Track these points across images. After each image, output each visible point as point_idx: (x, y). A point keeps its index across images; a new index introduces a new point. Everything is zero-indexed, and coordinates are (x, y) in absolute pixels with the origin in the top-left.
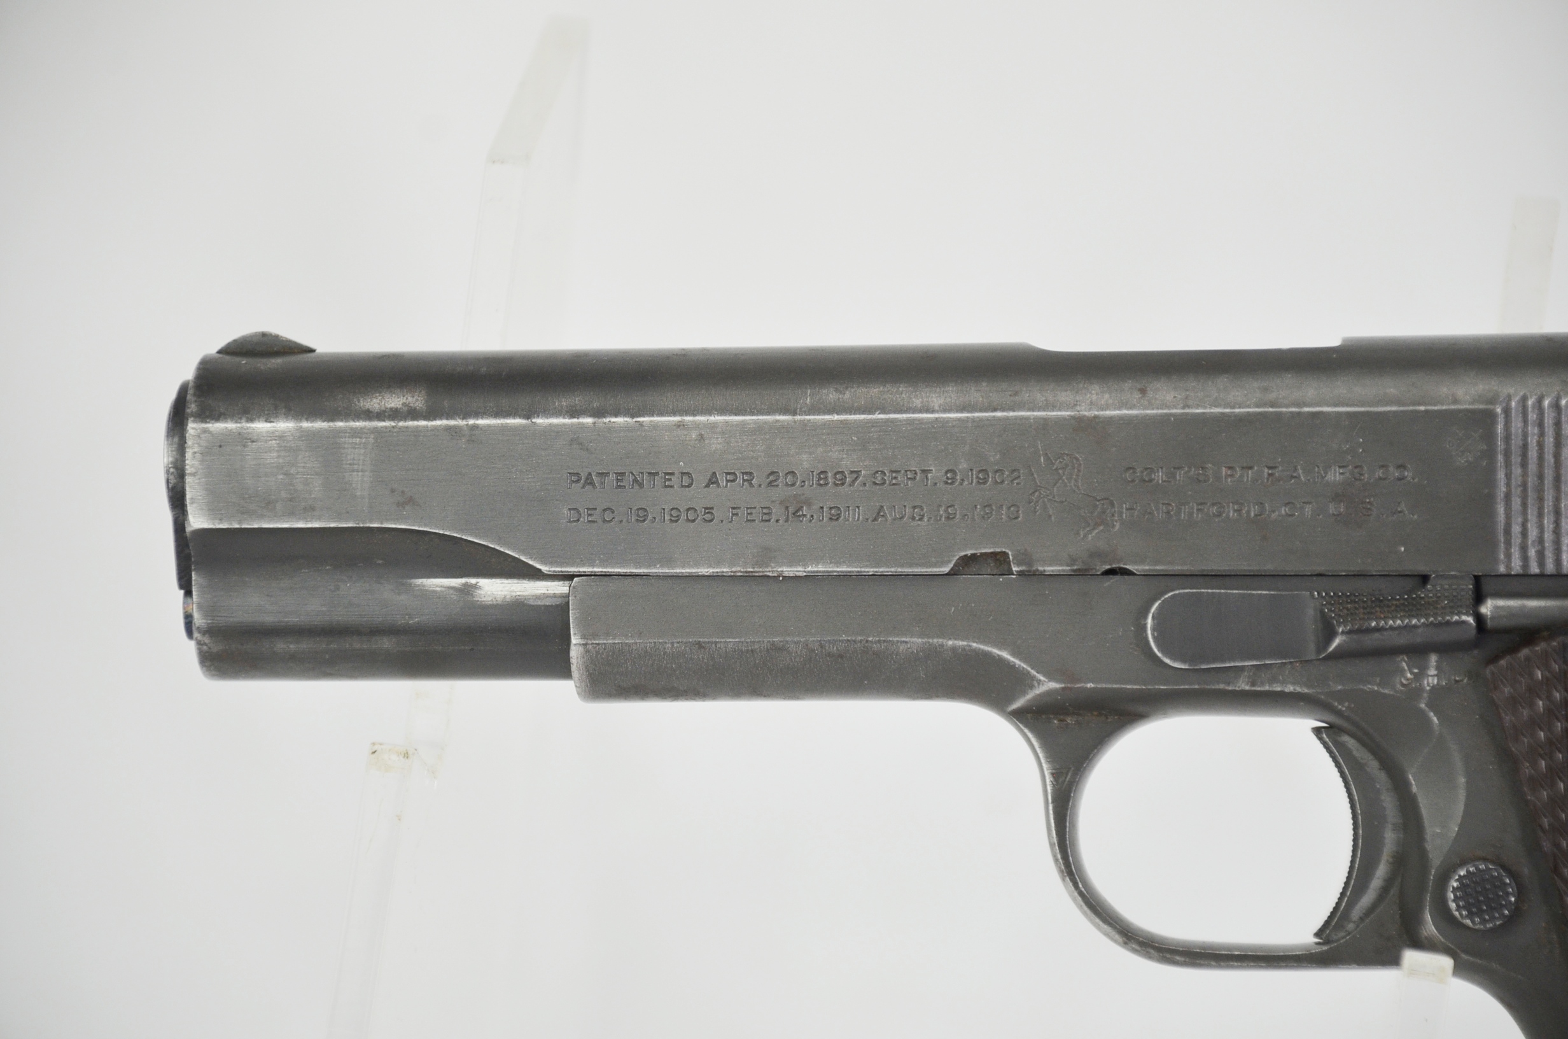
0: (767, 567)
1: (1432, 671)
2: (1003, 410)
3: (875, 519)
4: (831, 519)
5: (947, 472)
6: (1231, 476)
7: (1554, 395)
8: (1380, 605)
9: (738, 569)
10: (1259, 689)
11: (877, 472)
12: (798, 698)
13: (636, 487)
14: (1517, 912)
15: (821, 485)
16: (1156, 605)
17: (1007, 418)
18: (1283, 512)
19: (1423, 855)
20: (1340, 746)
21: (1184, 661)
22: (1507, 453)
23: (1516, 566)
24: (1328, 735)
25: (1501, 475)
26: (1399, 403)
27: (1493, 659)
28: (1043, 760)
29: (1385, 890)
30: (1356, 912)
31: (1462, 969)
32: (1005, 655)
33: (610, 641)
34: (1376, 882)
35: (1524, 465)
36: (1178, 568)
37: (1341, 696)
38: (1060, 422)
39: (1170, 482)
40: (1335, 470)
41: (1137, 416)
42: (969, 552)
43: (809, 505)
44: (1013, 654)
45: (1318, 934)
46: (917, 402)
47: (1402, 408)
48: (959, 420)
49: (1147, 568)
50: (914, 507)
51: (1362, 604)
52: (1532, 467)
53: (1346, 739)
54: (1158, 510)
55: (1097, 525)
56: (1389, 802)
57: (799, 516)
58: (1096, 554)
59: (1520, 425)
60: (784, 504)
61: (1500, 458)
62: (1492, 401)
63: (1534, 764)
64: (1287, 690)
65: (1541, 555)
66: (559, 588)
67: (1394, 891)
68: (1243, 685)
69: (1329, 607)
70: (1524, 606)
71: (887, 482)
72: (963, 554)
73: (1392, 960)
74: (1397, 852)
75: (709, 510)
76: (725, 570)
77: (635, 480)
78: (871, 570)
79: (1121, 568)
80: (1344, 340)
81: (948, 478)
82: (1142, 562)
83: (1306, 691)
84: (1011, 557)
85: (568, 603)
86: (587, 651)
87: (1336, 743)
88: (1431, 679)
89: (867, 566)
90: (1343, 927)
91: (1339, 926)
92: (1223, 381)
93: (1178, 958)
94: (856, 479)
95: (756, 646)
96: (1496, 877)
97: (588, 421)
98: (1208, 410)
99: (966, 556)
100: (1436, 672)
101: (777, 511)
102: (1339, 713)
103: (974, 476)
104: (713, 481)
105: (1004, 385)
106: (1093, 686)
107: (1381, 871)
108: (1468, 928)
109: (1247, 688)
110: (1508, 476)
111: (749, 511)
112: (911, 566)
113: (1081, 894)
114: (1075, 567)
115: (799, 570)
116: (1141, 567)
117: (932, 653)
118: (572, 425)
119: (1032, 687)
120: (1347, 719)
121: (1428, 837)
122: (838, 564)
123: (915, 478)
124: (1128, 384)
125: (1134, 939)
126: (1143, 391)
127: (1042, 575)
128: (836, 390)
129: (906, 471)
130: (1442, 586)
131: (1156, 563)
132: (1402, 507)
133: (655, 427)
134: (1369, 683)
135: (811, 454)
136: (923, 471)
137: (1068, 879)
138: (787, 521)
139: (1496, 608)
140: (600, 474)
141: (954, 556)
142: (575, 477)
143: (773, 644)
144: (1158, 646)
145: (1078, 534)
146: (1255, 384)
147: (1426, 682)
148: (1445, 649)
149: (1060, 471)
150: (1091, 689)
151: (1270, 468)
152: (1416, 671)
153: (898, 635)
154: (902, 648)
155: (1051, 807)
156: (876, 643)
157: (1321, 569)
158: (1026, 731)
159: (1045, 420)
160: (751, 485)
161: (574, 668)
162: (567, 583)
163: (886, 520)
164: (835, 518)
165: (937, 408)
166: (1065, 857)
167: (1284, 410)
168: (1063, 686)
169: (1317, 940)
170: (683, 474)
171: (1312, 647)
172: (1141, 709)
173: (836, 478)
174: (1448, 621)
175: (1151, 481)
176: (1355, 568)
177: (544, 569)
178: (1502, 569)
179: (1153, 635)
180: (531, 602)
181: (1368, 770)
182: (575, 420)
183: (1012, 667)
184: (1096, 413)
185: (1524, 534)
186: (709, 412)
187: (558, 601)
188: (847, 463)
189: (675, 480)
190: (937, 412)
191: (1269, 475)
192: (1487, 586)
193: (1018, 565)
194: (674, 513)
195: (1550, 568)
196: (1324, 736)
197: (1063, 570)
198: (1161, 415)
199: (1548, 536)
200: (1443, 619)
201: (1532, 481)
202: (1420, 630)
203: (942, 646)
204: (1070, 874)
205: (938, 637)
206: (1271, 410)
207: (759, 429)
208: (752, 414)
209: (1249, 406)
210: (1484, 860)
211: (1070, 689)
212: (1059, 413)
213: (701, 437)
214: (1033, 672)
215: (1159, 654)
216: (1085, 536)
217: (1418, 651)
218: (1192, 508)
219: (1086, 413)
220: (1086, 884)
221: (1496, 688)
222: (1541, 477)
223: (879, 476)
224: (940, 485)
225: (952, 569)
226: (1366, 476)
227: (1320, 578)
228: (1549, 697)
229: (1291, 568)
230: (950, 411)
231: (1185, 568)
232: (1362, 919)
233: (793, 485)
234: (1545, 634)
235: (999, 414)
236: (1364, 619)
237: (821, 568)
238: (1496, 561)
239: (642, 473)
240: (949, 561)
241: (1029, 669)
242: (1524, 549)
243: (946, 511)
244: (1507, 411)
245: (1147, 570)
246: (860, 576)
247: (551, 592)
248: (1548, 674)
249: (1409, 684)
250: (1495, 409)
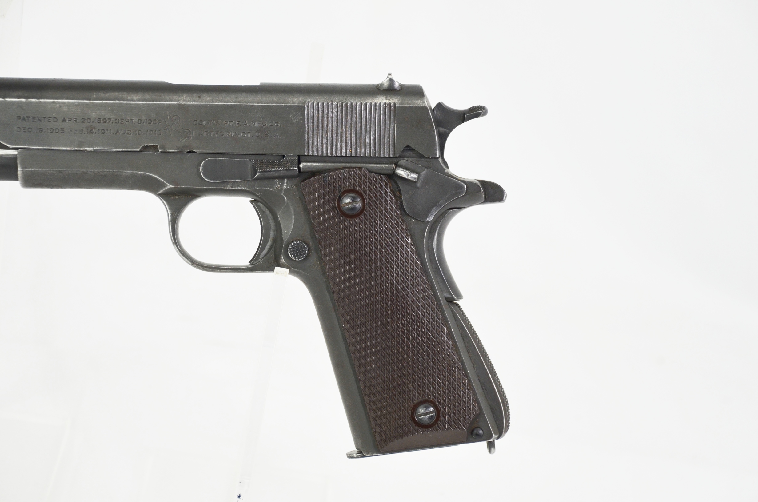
0: (81, 148)
1: (285, 184)
2: (156, 101)
3: (116, 134)
4: (102, 133)
5: (138, 120)
6: (227, 124)
7: (326, 102)
8: (270, 164)
9: (72, 148)
10: (234, 188)
11: (116, 119)
12: (91, 189)
13: (39, 121)
14: (308, 255)
15: (99, 123)
16: (203, 162)
17: (158, 104)
18: (242, 135)
19: (282, 238)
21: (211, 180)
22: (308, 119)
23: (310, 153)
24: (255, 203)
25: (306, 125)
26: (276, 103)
27: (304, 181)
28: (168, 209)
29: (270, 249)
30: (262, 256)
31: (291, 272)
32: (156, 177)
33: (31, 170)
34: (268, 247)
35: (313, 123)
36: (210, 151)
37: (259, 191)
38: (174, 105)
39: (208, 125)
40: (257, 123)
41: (197, 104)
42: (145, 145)
43: (95, 129)
44: (159, 177)
45: (250, 262)
46: (129, 98)
47: (277, 105)
48: (143, 104)
49: (200, 151)
50: (128, 131)
51: (265, 164)
52: (315, 123)
53: (259, 204)
54: (204, 133)
55: (185, 138)
56: (272, 223)
57: (92, 132)
58: (185, 147)
59: (312, 110)
60: (87, 128)
61: (306, 120)
62: (304, 103)
63: (314, 212)
64: (242, 189)
65: (318, 150)
66: (14, 152)
68: (229, 187)
69: (255, 164)
70: (312, 165)
71: (120, 122)
72: (143, 145)
73: (273, 270)
74: (274, 238)
75: (63, 129)
76: (68, 148)
77: (39, 119)
78: (115, 150)
79: (192, 151)
80: (261, 83)
81: (139, 122)
82: (199, 149)
83: (248, 189)
84: (158, 147)
85: (17, 157)
86: (23, 172)
87: (257, 205)
88: (285, 187)
89: (113, 148)
91: (256, 260)
92: (224, 94)
93: (208, 269)
94: (110, 121)
95: (78, 172)
96: (302, 245)
97: (23, 100)
98: (219, 103)
99: (144, 146)
100: (286, 184)
101: (85, 130)
102: (258, 196)
103: (147, 121)
104: (64, 120)
105: (156, 94)
106: (183, 187)
107: (269, 243)
108: (294, 260)
109: (230, 188)
110: (308, 126)
111: (75, 130)
112: (127, 149)
113: (179, 250)
114: (178, 150)
115: (92, 149)
116: (198, 151)
117: (133, 176)
119: (165, 187)
120: (260, 198)
121: (283, 234)
122: (104, 147)
123: (128, 122)
124: (195, 95)
125: (195, 263)
126: (200, 97)
127: (168, 152)
128: (104, 93)
129: (126, 119)
130: (288, 158)
131: (203, 149)
132: (277, 134)
133: (45, 103)
134: (266, 187)
135: (96, 113)
136: (131, 119)
137: (175, 245)
138: (88, 133)
139: (304, 165)
140: (28, 117)
141: (141, 146)
142: (19, 118)
143: (83, 171)
144: (203, 175)
145: (179, 140)
146: (234, 96)
147: (283, 187)
148: (289, 177)
149: (174, 121)
151: (238, 121)
152: (280, 184)
153: (123, 170)
154: (124, 174)
155: (170, 223)
156: (116, 172)
157: (253, 153)
158: (163, 200)
159: (169, 105)
160: (76, 122)
161: (19, 177)
162: (16, 151)
163: (119, 134)
164: (103, 133)
165: (135, 100)
166: (174, 238)
167: (242, 104)
168: (174, 186)
169: (250, 264)
170: (54, 118)
171: (250, 177)
172: (198, 194)
173: (103, 121)
174: (290, 169)
175: (202, 124)
176: (263, 153)
177: (9, 146)
178: (306, 154)
179: (202, 171)
180: (5, 157)
181: (266, 213)
182: (19, 100)
183: (159, 180)
184: (185, 103)
185: (313, 143)
186: (63, 99)
187: (14, 157)
188: (107, 116)
189: (52, 120)
190: (136, 101)
191: (238, 124)
192: (302, 159)
193: (161, 149)
194: (52, 130)
195: (320, 154)
196: (253, 203)
197: (175, 151)
198: (205, 104)
199: (320, 144)
200: (289, 168)
201: (315, 127)
202: (282, 171)
203: (137, 173)
204: (176, 243)
205: (135, 171)
206: (238, 104)
207: (79, 104)
209: (232, 103)
210: (299, 240)
211: (177, 187)
212: (174, 103)
213: (60, 106)
214: (165, 182)
215: (204, 178)
216: (182, 141)
217: (281, 178)
218: (214, 133)
219: (182, 103)
220: (180, 247)
221: (303, 189)
222: (318, 127)
223: (117, 120)
224: (137, 124)
225: (140, 150)
226: (267, 125)
227: (253, 155)
228: (319, 192)
229: (243, 152)
230: (139, 101)
231: (212, 151)
232: (263, 258)
233: (90, 122)
234: (318, 173)
235: (155, 102)
236: (265, 168)
237: (99, 148)
238: (305, 152)
239: (41, 117)
240: (139, 148)
241: (164, 181)
242: (313, 148)
243: (138, 132)
244: (308, 106)
245: (200, 152)
246: (111, 151)
247: (11, 153)
248: (319, 185)
249: (279, 188)
250: (304, 106)
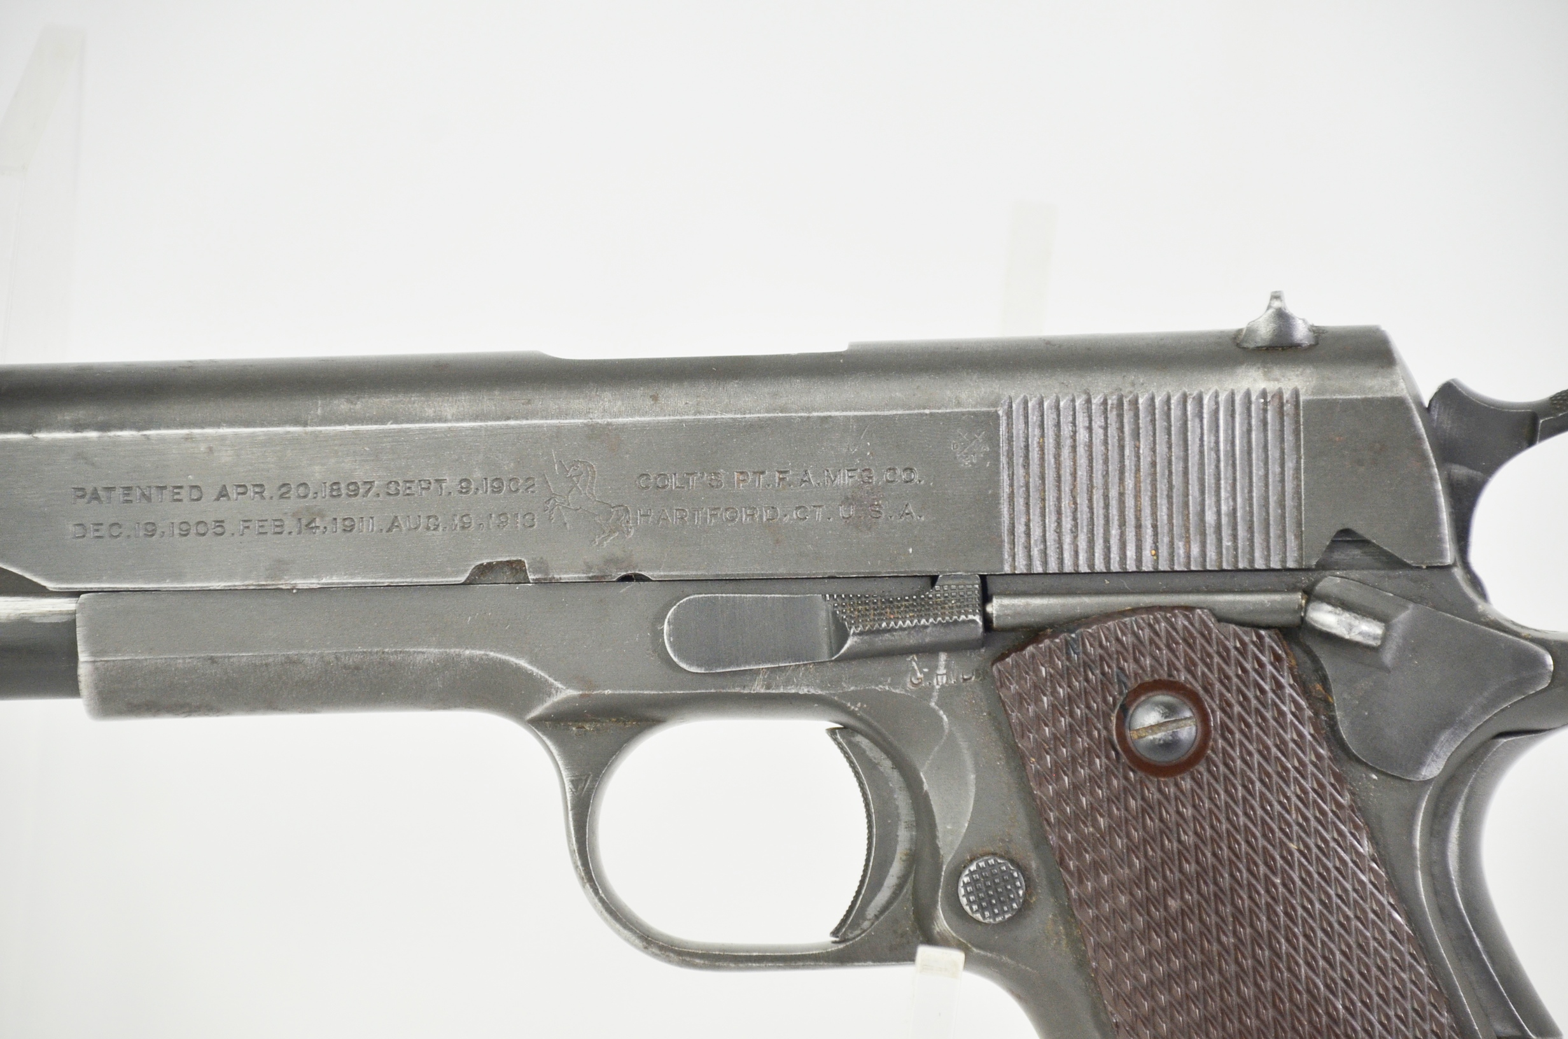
0: (280, 580)
1: (942, 671)
2: (517, 418)
3: (389, 530)
4: (344, 530)
5: (461, 481)
6: (744, 481)
7: (1070, 397)
8: (890, 606)
9: (251, 583)
10: (774, 691)
11: (391, 482)
12: (314, 711)
13: (144, 501)
14: (1026, 906)
15: (334, 496)
16: (672, 610)
17: (521, 427)
18: (795, 516)
19: (936, 850)
20: (854, 746)
21: (699, 666)
22: (1010, 455)
23: (1021, 568)
24: (843, 734)
25: (1005, 476)
26: (903, 407)
27: (1002, 657)
28: (562, 768)
29: (900, 887)
30: (872, 910)
31: (971, 962)
32: (523, 663)
33: (120, 658)
34: (891, 880)
35: (1026, 466)
36: (692, 573)
37: (854, 697)
38: (573, 431)
39: (683, 487)
40: (844, 474)
41: (649, 423)
42: (485, 562)
43: (322, 516)
44: (531, 663)
45: (835, 933)
46: (430, 412)
47: (908, 412)
48: (472, 429)
49: (662, 573)
50: (429, 517)
51: (872, 606)
52: (1034, 467)
53: (859, 739)
54: (672, 516)
55: (612, 532)
56: (902, 801)
57: (312, 528)
58: (612, 561)
59: (1022, 426)
60: (297, 516)
61: (1004, 460)
62: (995, 404)
63: (1041, 759)
64: (801, 692)
65: (1044, 553)
66: (67, 605)
67: (909, 887)
68: (758, 688)
69: (840, 608)
70: (1028, 604)
71: (401, 492)
72: (479, 563)
73: (909, 957)
74: (911, 850)
75: (220, 523)
76: (237, 584)
77: (143, 495)
78: (386, 581)
79: (636, 575)
80: (851, 345)
81: (462, 488)
82: (658, 568)
83: (820, 692)
84: (527, 565)
85: (74, 621)
86: (97, 669)
87: (850, 743)
88: (941, 679)
89: (381, 577)
90: (859, 925)
91: (855, 925)
92: (733, 386)
93: (698, 961)
94: (369, 489)
95: (271, 660)
96: (1004, 871)
97: (93, 435)
98: (719, 416)
99: (482, 564)
100: (945, 671)
101: (290, 524)
102: (852, 714)
103: (489, 485)
104: (223, 494)
105: (516, 394)
106: (610, 692)
107: (896, 869)
108: (978, 922)
109: (763, 691)
110: (1011, 478)
111: (261, 524)
112: (427, 576)
113: (601, 900)
114: (591, 575)
115: (313, 583)
116: (656, 573)
117: (448, 663)
118: (76, 439)
119: (550, 695)
120: (860, 719)
121: (940, 834)
122: (352, 575)
123: (429, 488)
124: (640, 391)
125: (654, 943)
126: (655, 398)
127: (559, 582)
128: (348, 401)
129: (420, 481)
130: (949, 586)
131: (671, 568)
132: (910, 508)
133: (163, 440)
134: (881, 683)
135: (323, 465)
136: (437, 481)
137: (588, 885)
138: (300, 533)
139: (1002, 606)
140: (109, 489)
141: (470, 565)
142: (81, 492)
143: (288, 657)
144: (675, 651)
145: (594, 540)
146: (766, 390)
147: (935, 681)
148: (955, 648)
149: (574, 479)
150: (609, 696)
151: (780, 472)
152: (926, 670)
153: (414, 646)
154: (419, 658)
155: (570, 814)
156: (392, 654)
157: (832, 571)
158: (545, 738)
159: (559, 428)
160: (263, 498)
161: (82, 686)
162: (74, 600)
163: (401, 530)
164: (348, 530)
165: (449, 417)
166: (585, 864)
167: (793, 414)
168: (581, 693)
169: (834, 939)
170: (193, 487)
171: (825, 649)
172: (657, 714)
173: (348, 489)
174: (956, 622)
175: (665, 487)
176: (864, 570)
177: (50, 585)
178: (1007, 569)
179: (669, 640)
180: (37, 620)
181: (882, 769)
182: (79, 435)
183: (530, 676)
184: (609, 420)
185: (1028, 534)
186: (217, 424)
187: (65, 619)
188: (360, 475)
189: (184, 494)
190: (450, 421)
191: (781, 479)
192: (992, 586)
193: (534, 573)
194: (184, 527)
195: (1053, 567)
196: (838, 736)
197: (579, 578)
198: (673, 422)
199: (1051, 536)
200: (951, 618)
201: (1034, 481)
202: (928, 630)
203: (459, 655)
204: (590, 880)
205: (456, 646)
206: (780, 415)
207: (270, 441)
208: (262, 425)
209: (759, 412)
210: (994, 854)
211: (589, 696)
212: (572, 421)
213: (211, 450)
214: (551, 680)
215: (676, 659)
216: (601, 543)
217: (928, 651)
218: (706, 513)
219: (599, 421)
220: (605, 891)
221: (1002, 685)
222: (1043, 478)
223: (392, 486)
224: (455, 494)
225: (468, 579)
226: (875, 479)
227: (832, 580)
228: (1054, 693)
229: (804, 571)
230: (462, 420)
231: (700, 573)
232: (877, 917)
233: (305, 497)
234: (1049, 631)
235: (512, 423)
236: (874, 620)
237: (335, 580)
238: (1002, 562)
239: (150, 487)
240: (466, 571)
241: (547, 677)
242: (1028, 548)
243: (461, 520)
244: (1009, 413)
245: (661, 576)
246: (375, 587)
247: (57, 609)
248: (1052, 671)
249: (920, 683)
250: (996, 411)
